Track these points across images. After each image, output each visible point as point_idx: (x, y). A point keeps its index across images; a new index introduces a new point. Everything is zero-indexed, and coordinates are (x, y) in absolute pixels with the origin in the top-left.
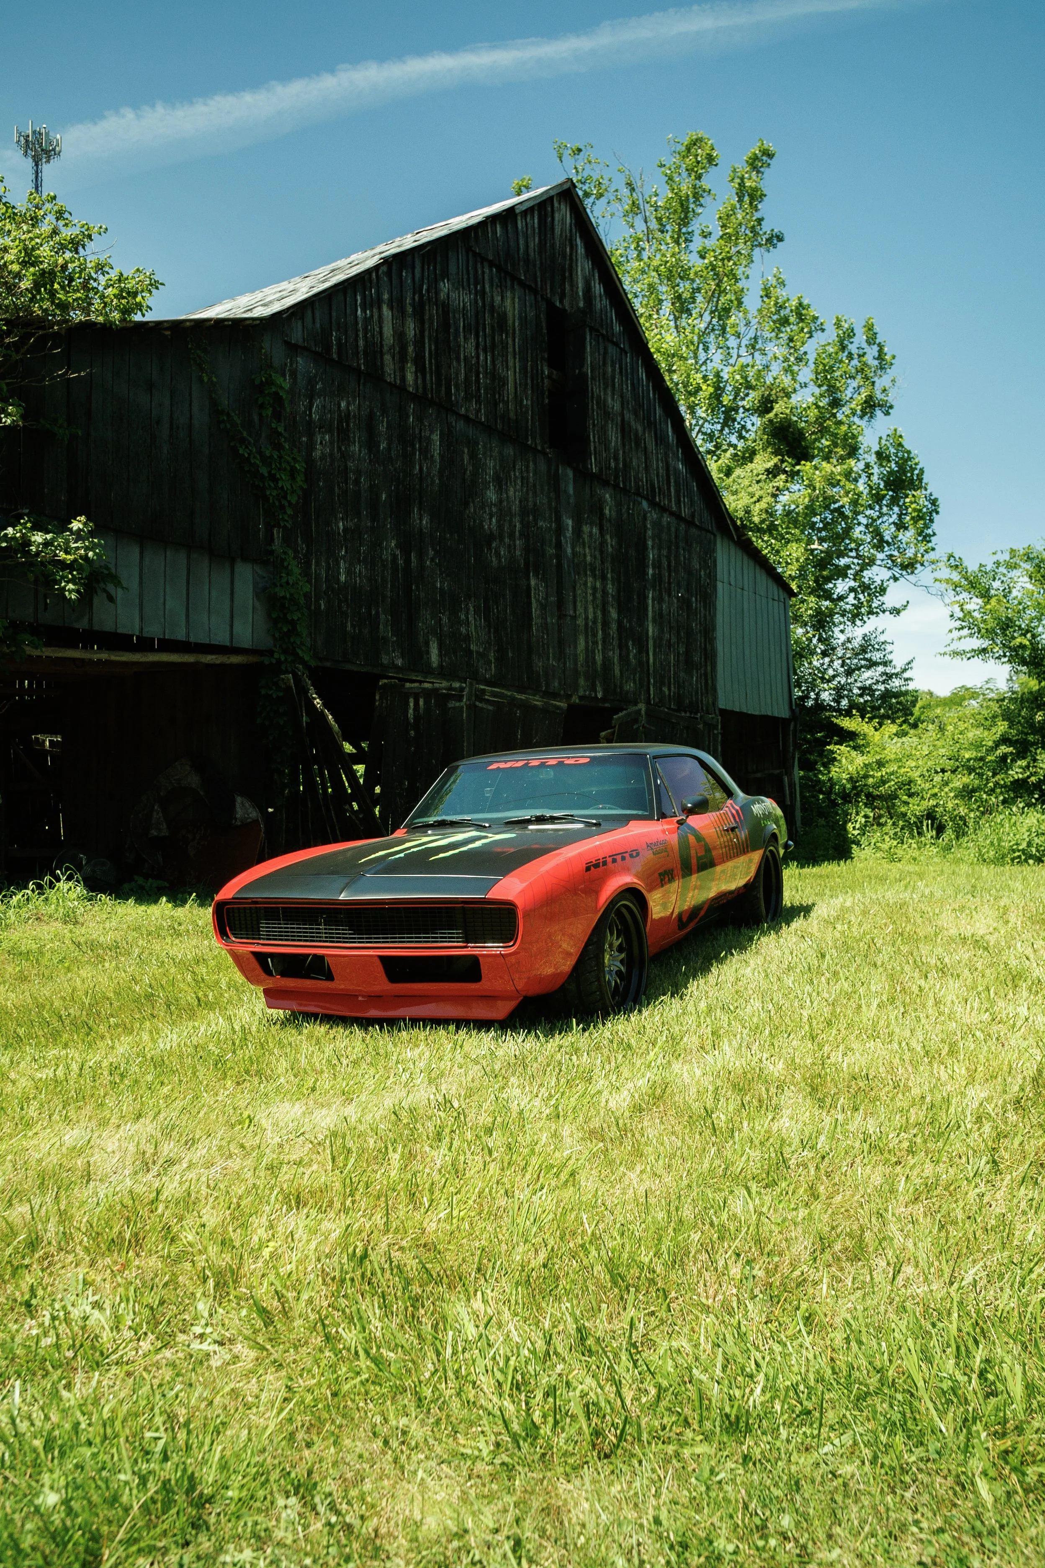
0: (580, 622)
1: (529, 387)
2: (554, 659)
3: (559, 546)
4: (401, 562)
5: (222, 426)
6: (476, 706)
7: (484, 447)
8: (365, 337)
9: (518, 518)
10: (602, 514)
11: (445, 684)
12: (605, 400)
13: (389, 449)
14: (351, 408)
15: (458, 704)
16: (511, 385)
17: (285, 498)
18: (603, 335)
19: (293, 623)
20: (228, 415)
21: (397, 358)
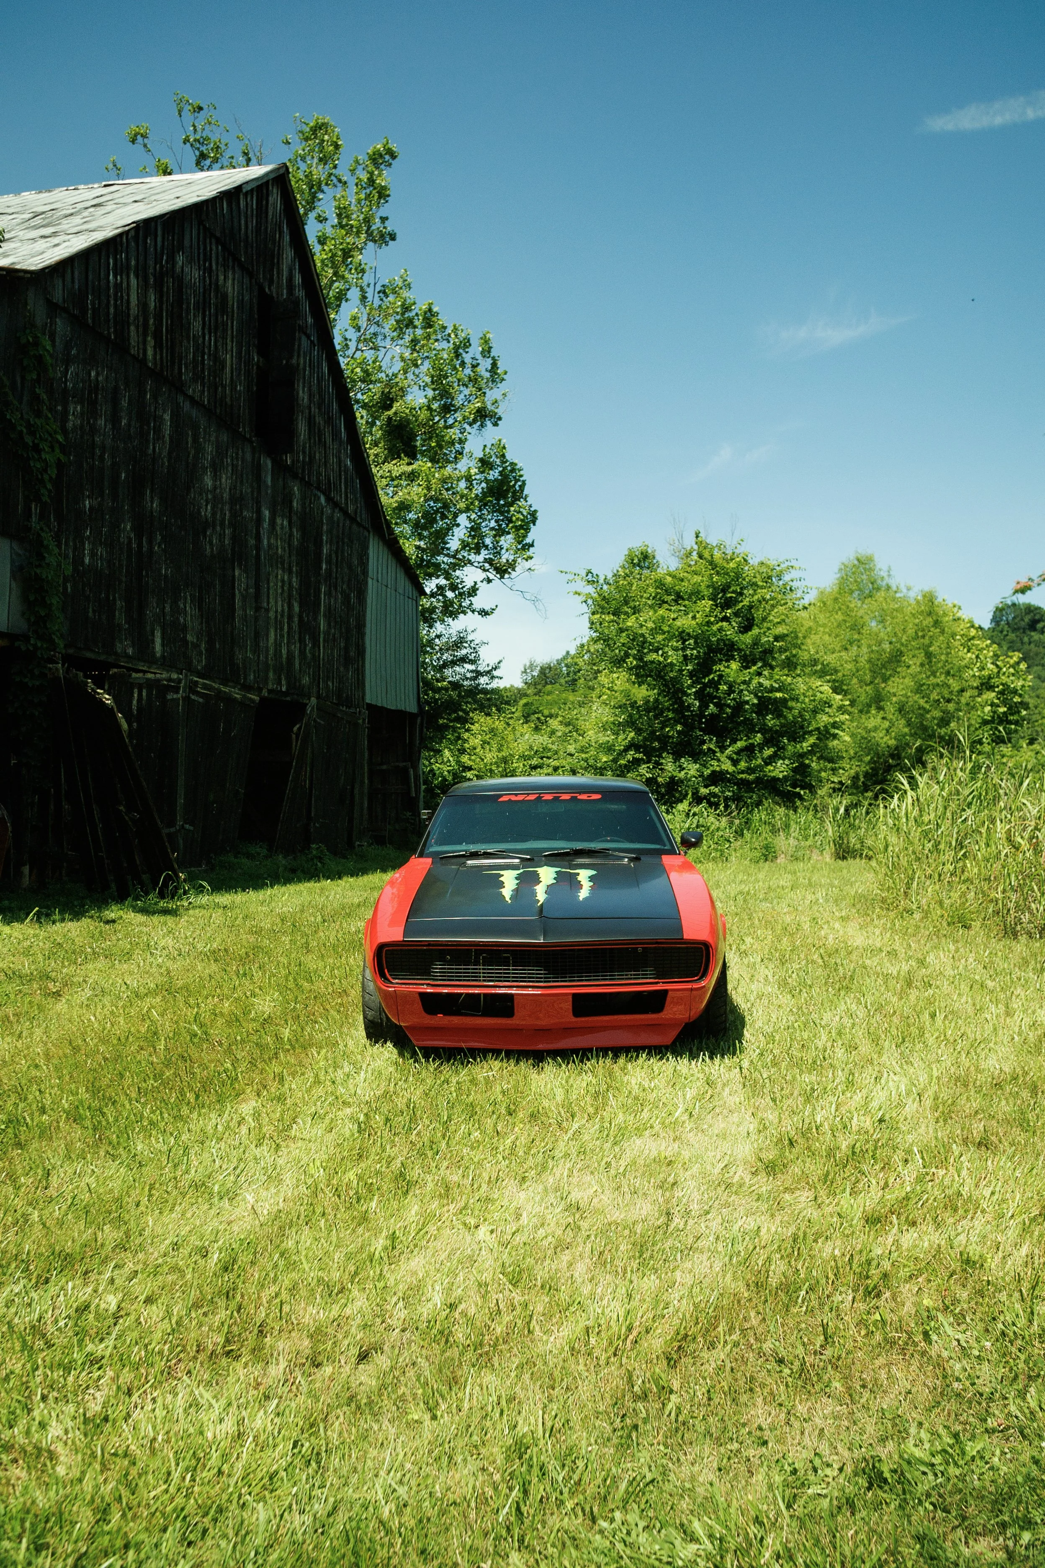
0: (272, 614)
1: (242, 372)
2: (251, 652)
3: (258, 538)
4: (134, 546)
6: (189, 697)
7: (205, 431)
8: (115, 305)
9: (227, 506)
10: (291, 507)
11: (165, 675)
13: (129, 425)
14: (100, 378)
15: (175, 696)
16: (228, 370)
17: (46, 470)
21: (141, 330)
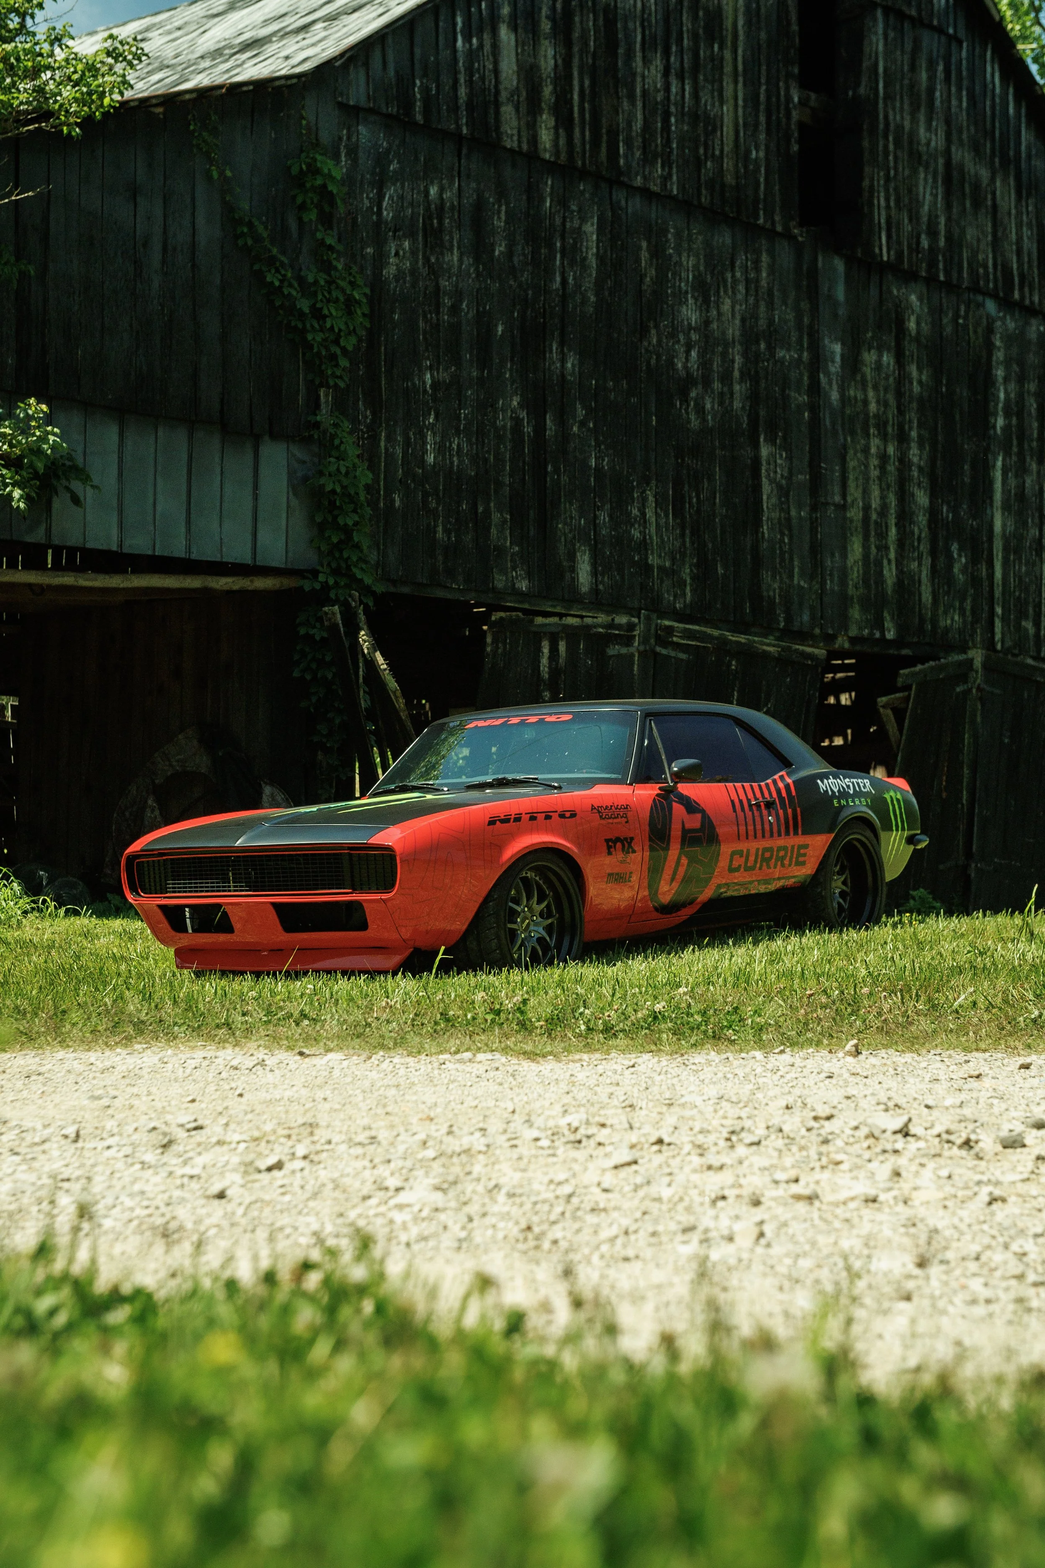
0: (855, 514)
1: (763, 127)
2: (802, 574)
3: (815, 388)
4: (528, 429)
5: (240, 242)
6: (656, 654)
7: (678, 235)
8: (470, 82)
9: (738, 347)
11: (602, 618)
12: (913, 134)
13: (510, 254)
14: (447, 195)
15: (624, 651)
16: (728, 129)
17: (337, 342)
18: (911, 18)
19: (347, 531)
20: (250, 225)
21: (523, 108)
